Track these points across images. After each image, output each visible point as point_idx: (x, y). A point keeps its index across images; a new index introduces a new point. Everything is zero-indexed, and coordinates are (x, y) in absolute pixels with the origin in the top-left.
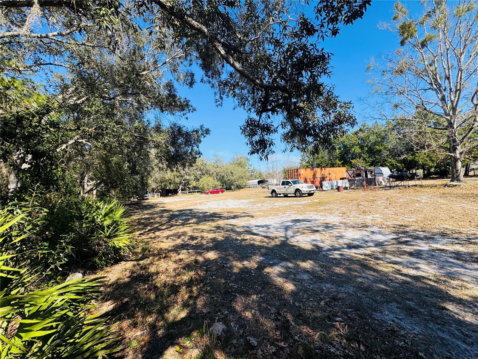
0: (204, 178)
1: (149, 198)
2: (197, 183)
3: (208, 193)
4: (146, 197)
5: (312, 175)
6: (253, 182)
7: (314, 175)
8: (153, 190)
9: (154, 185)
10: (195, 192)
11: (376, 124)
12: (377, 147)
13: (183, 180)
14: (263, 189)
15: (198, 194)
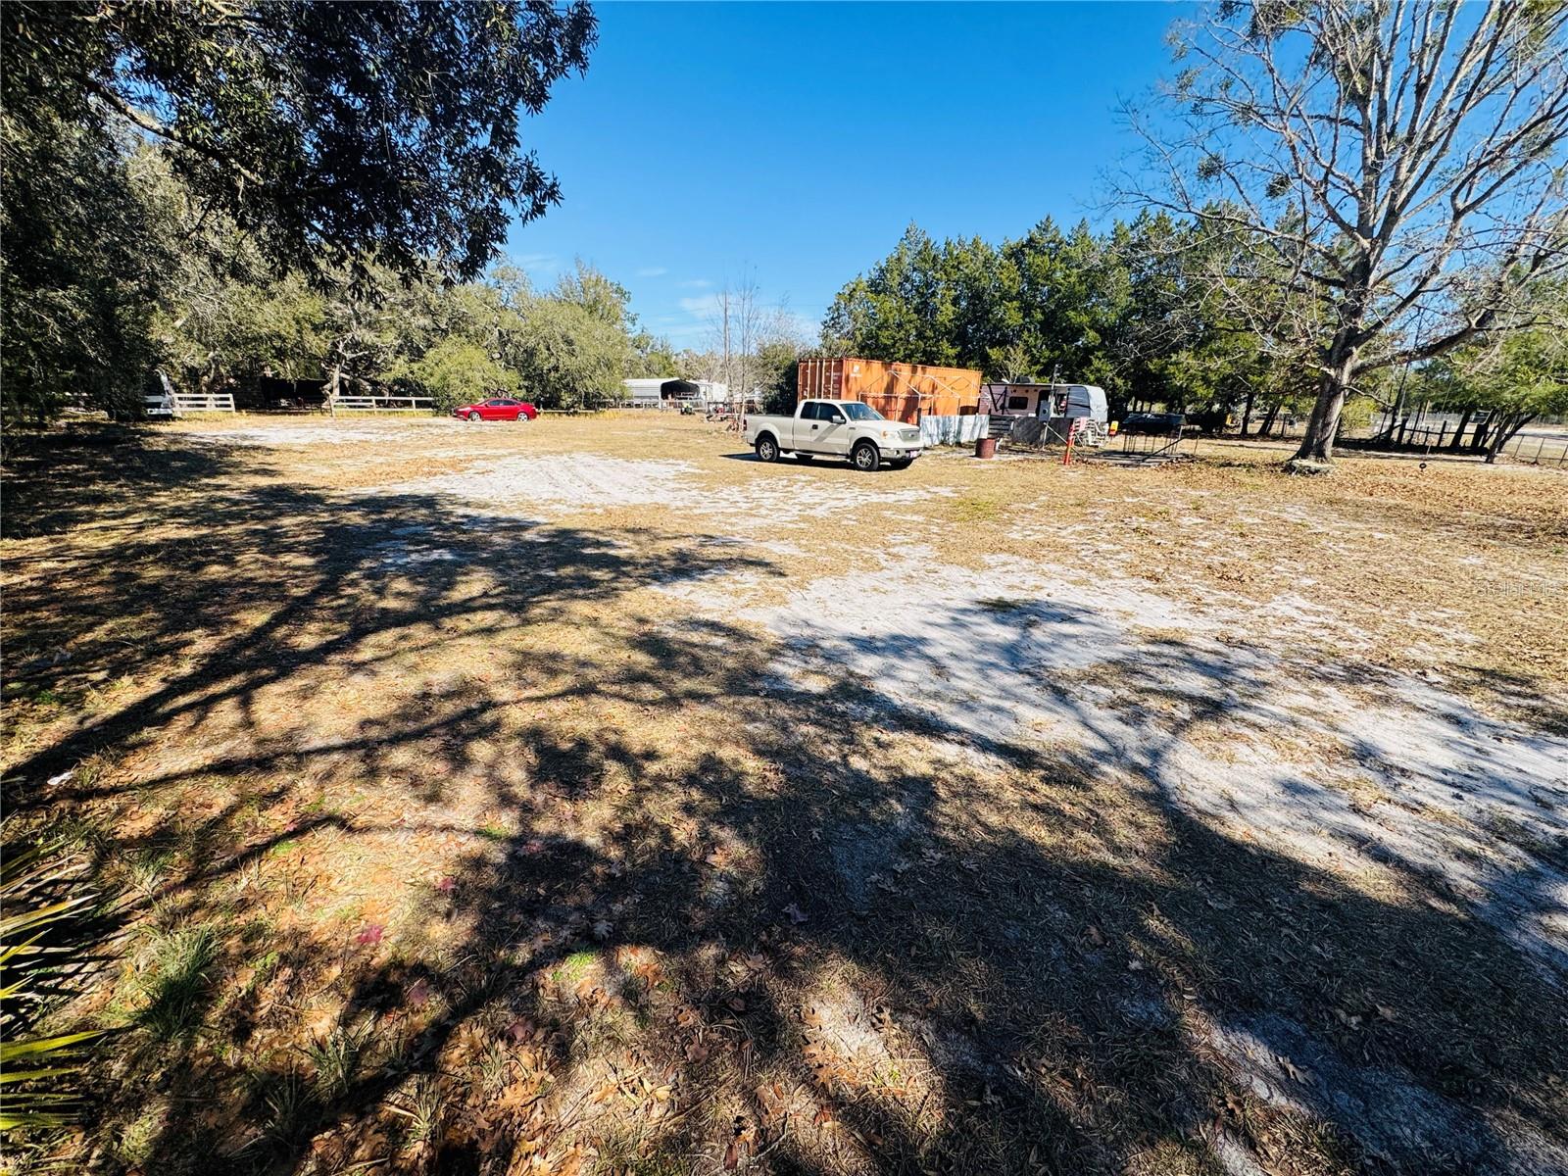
0: (446, 347)
1: (177, 411)
2: (415, 366)
3: (468, 416)
4: (157, 405)
5: (885, 385)
6: (648, 388)
7: (890, 388)
8: (193, 377)
9: (192, 356)
10: (408, 404)
11: (1082, 231)
12: (1072, 314)
13: (346, 347)
14: (686, 417)
15: (425, 416)
